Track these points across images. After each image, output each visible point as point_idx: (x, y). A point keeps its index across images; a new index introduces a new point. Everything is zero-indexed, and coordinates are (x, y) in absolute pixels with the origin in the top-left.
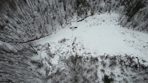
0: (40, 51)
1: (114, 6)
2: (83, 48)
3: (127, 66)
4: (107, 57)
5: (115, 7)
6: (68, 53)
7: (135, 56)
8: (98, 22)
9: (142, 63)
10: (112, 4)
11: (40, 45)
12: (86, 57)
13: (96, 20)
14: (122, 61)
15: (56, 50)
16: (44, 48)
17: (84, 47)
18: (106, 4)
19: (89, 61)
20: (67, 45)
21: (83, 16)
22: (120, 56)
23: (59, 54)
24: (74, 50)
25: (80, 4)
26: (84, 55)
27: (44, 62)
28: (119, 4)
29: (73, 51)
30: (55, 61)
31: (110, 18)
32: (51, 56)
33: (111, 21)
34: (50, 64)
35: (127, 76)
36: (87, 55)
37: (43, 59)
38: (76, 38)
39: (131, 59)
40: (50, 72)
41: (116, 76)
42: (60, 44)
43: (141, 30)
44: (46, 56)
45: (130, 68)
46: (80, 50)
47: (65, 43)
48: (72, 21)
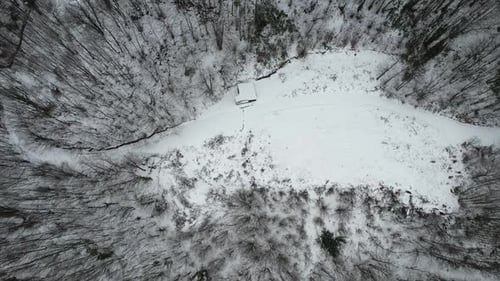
0: (157, 169)
1: (370, 27)
2: (272, 167)
3: (381, 209)
4: (331, 190)
5: (373, 32)
6: (230, 177)
7: (404, 188)
8: (316, 80)
9: (418, 204)
10: (366, 21)
11: (155, 156)
12: (277, 190)
13: (311, 74)
14: (370, 199)
15: (200, 168)
16: (167, 163)
17: (273, 163)
18: (346, 21)
19: (285, 198)
20: (227, 155)
21: (274, 62)
22: (366, 188)
23: (207, 179)
24: (248, 168)
25: (265, 25)
26: (273, 184)
27: (169, 198)
28: (385, 24)
29: (245, 172)
30: (197, 196)
31: (352, 67)
32: (187, 183)
33: (355, 77)
34: (186, 204)
35: (380, 230)
36: (281, 186)
37: (165, 192)
38: (252, 136)
39: (393, 195)
40: (187, 224)
41: (354, 231)
42: (209, 150)
43: (439, 107)
44: (175, 184)
45: (388, 213)
46: (263, 170)
47: (223, 146)
48: (241, 79)
